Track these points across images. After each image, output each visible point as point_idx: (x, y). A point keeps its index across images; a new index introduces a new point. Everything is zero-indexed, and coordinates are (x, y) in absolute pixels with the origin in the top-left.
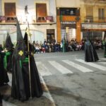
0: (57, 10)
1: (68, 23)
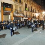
0: (1, 4)
1: (7, 12)
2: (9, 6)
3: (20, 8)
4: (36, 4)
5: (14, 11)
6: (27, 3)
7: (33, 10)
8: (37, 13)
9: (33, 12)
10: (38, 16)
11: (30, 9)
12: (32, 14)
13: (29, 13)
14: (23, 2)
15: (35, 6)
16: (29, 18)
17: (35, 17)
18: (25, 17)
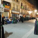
0: (2, 1)
1: (6, 9)
2: (8, 4)
3: (17, 6)
4: (29, 4)
5: (12, 8)
6: (22, 2)
7: (27, 8)
8: (30, 11)
9: (27, 10)
10: (31, 14)
11: (25, 7)
12: (26, 11)
13: (24, 11)
14: (19, 1)
15: (29, 5)
16: (23, 15)
17: (29, 14)
18: (20, 14)
